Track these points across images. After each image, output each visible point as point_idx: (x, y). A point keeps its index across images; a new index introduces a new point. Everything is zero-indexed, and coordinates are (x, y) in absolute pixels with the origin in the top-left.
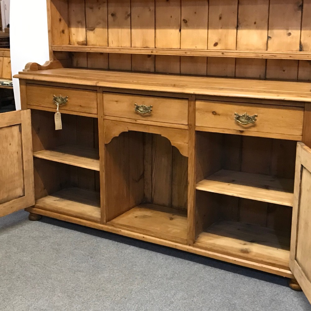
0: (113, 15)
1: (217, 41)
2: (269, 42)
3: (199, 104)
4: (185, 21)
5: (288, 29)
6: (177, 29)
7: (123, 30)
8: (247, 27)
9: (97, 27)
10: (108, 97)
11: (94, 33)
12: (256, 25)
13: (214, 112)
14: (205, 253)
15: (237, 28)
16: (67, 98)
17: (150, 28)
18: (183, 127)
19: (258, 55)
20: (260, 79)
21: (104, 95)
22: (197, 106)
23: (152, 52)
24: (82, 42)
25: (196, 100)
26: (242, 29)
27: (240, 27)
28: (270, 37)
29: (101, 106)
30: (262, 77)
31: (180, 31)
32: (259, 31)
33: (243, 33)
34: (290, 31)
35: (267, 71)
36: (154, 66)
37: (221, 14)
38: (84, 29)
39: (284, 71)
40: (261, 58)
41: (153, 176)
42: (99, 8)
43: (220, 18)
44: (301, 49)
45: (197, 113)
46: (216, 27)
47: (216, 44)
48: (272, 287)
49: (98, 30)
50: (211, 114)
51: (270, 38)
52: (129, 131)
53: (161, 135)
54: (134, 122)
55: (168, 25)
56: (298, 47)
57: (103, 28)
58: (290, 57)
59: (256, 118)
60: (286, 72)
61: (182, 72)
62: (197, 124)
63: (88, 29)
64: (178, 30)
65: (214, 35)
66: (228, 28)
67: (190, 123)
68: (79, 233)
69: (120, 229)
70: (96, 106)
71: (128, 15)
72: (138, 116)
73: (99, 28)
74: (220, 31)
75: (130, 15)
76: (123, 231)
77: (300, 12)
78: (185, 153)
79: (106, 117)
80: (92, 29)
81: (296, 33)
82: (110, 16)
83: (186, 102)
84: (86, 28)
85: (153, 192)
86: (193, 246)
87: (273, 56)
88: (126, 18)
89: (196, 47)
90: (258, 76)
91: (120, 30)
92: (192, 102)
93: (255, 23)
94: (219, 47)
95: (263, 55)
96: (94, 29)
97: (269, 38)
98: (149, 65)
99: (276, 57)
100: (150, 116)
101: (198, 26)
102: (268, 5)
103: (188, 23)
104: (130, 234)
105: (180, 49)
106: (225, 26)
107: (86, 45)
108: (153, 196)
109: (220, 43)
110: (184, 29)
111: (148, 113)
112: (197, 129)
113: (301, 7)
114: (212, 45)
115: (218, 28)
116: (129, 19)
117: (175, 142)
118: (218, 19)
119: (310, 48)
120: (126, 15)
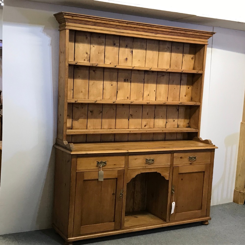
0: (91, 112)
1: (146, 125)
2: (166, 124)
3: (175, 154)
4: (131, 115)
6: (127, 119)
7: (97, 120)
8: (159, 118)
11: (78, 122)
13: (181, 157)
15: (154, 118)
17: (113, 119)
18: (167, 166)
23: (130, 132)
24: (69, 127)
26: (156, 119)
27: (155, 118)
29: (127, 163)
30: (164, 139)
31: (129, 120)
32: (163, 120)
33: (157, 120)
34: (174, 120)
37: (148, 112)
39: (172, 136)
42: (83, 108)
43: (147, 114)
44: (178, 127)
45: (174, 159)
46: (145, 118)
47: (145, 126)
50: (180, 159)
52: (141, 173)
53: (157, 172)
54: (145, 168)
55: (122, 117)
56: (177, 126)
57: (84, 118)
63: (74, 120)
64: (128, 120)
65: (144, 122)
66: (151, 119)
67: (171, 164)
70: (124, 164)
71: (101, 112)
72: (147, 164)
73: (81, 119)
74: (147, 120)
75: (102, 112)
77: (178, 112)
79: (129, 168)
80: (76, 119)
81: (176, 120)
82: (89, 112)
84: (72, 119)
88: (99, 114)
89: (136, 127)
91: (95, 120)
92: (172, 154)
93: (162, 116)
94: (146, 127)
96: (78, 120)
97: (166, 122)
98: (111, 137)
101: (138, 118)
103: (133, 116)
105: (128, 128)
107: (72, 129)
110: (131, 119)
112: (174, 166)
113: (178, 110)
114: (144, 126)
115: (146, 119)
116: (101, 114)
117: (163, 174)
118: (147, 115)
119: (181, 126)
120: (100, 112)
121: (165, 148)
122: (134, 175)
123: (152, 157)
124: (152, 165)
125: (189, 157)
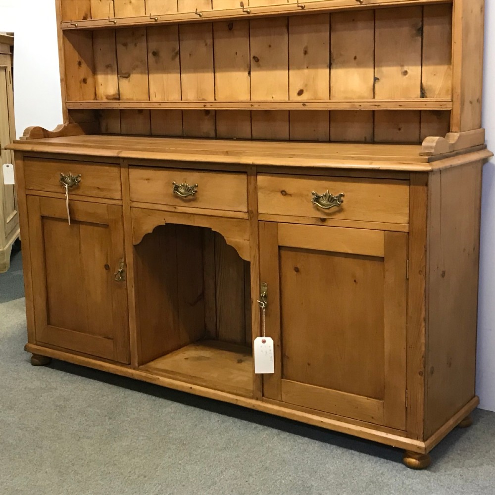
0: (155, 54)
1: (301, 88)
2: (376, 85)
3: (261, 179)
4: (256, 59)
5: (402, 66)
6: (245, 70)
7: (169, 75)
8: (345, 64)
9: (132, 73)
10: (135, 173)
11: (129, 81)
12: (357, 62)
13: (284, 191)
14: (279, 411)
15: (330, 66)
16: (80, 177)
17: (208, 72)
18: (240, 215)
19: (354, 105)
20: (365, 142)
21: (130, 170)
22: (259, 183)
23: (205, 106)
24: (114, 95)
25: (258, 173)
26: (336, 68)
27: (333, 65)
28: (378, 79)
29: (126, 186)
30: (369, 139)
31: (249, 73)
32: (362, 70)
33: (339, 73)
34: (406, 68)
35: (376, 130)
36: (214, 127)
37: (306, 47)
38: (115, 77)
39: (400, 129)
40: (358, 109)
41: (217, 298)
42: (136, 45)
43: (306, 53)
44: (423, 95)
45: (260, 194)
46: (299, 67)
47: (300, 93)
48: (376, 462)
49: (136, 77)
50: (279, 194)
51: (377, 81)
52: (166, 223)
53: (211, 228)
54: (173, 210)
55: (232, 66)
56: (419, 93)
57: (142, 73)
58: (400, 106)
59: (342, 198)
60: (402, 130)
61: (255, 135)
62: (260, 211)
63: (121, 76)
64: (247, 73)
65: (298, 78)
66: (317, 68)
67: (250, 209)
68: (101, 383)
69: (158, 377)
70: (120, 188)
71: (177, 53)
72: (178, 200)
73: (135, 73)
74: (306, 71)
75: (179, 53)
76: (161, 378)
77: (419, 38)
78: (246, 257)
79: (134, 204)
80: (126, 76)
81: (414, 70)
82: (150, 55)
83: (244, 177)
84: (118, 75)
85: (218, 321)
86: (262, 401)
87: (376, 105)
88: (173, 58)
89: (273, 98)
90: (363, 140)
91: (165, 76)
92: (252, 177)
93: (355, 58)
95: (360, 105)
96: (129, 76)
97: (376, 79)
98: (207, 126)
99: (379, 107)
100: (195, 200)
101: (274, 66)
102: (373, 30)
103: (260, 62)
104: (172, 384)
105: (250, 100)
106: (312, 64)
107: (119, 99)
108: (218, 328)
109: (307, 91)
110: (255, 70)
111: (191, 195)
112: (261, 218)
113: (421, 31)
114: (296, 94)
115: (303, 69)
116: (177, 59)
118: (302, 54)
119: (437, 92)
120: (173, 54)
122: (148, 227)
123: (191, 179)
124: (194, 204)
125: (313, 194)
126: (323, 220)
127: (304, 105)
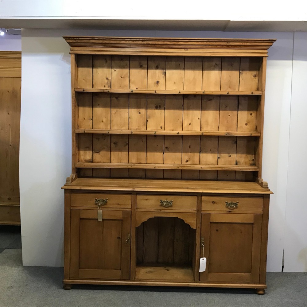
0: (115, 143)
1: (188, 160)
2: (219, 160)
3: (203, 198)
4: (167, 148)
5: (229, 154)
6: (162, 152)
7: (123, 153)
8: (206, 152)
9: (102, 151)
11: (99, 154)
13: (214, 202)
15: (200, 152)
16: (107, 199)
18: (193, 211)
21: (137, 196)
22: (203, 199)
23: (155, 167)
24: (89, 160)
25: (202, 196)
26: (202, 153)
28: (219, 158)
29: (134, 203)
30: (215, 179)
31: (164, 153)
32: (213, 155)
33: (203, 155)
34: (230, 155)
35: (218, 176)
37: (190, 145)
38: (91, 152)
41: (144, 245)
42: (104, 139)
43: (190, 147)
44: (237, 164)
45: (203, 203)
46: (187, 152)
47: (187, 161)
49: (103, 153)
50: (211, 203)
52: (155, 217)
53: (177, 218)
55: (155, 150)
56: (235, 163)
57: (107, 151)
60: (229, 176)
61: (165, 177)
62: (202, 210)
63: (94, 152)
64: (162, 153)
65: (186, 156)
66: (195, 153)
67: (198, 209)
69: (146, 282)
70: (131, 203)
72: (162, 207)
74: (190, 154)
75: (128, 144)
76: (148, 283)
77: (235, 145)
79: (138, 210)
80: (97, 152)
81: (233, 156)
82: (112, 144)
83: (196, 197)
85: (144, 255)
88: (125, 146)
89: (174, 163)
90: (213, 179)
91: (120, 153)
92: (200, 197)
93: (211, 150)
94: (189, 163)
96: (100, 152)
97: (218, 158)
100: (171, 206)
101: (175, 151)
102: (218, 141)
103: (169, 150)
104: (154, 284)
105: (164, 164)
106: (193, 151)
107: (92, 162)
108: (144, 257)
109: (190, 161)
110: (166, 152)
112: (202, 212)
113: (236, 143)
114: (185, 162)
115: (188, 153)
116: (127, 146)
117: (188, 221)
118: (188, 147)
119: (242, 163)
120: (125, 144)
121: (188, 188)
122: (145, 219)
123: (170, 198)
124: (170, 208)
125: (226, 202)
126: (230, 212)
127: (202, 168)
